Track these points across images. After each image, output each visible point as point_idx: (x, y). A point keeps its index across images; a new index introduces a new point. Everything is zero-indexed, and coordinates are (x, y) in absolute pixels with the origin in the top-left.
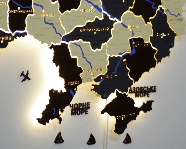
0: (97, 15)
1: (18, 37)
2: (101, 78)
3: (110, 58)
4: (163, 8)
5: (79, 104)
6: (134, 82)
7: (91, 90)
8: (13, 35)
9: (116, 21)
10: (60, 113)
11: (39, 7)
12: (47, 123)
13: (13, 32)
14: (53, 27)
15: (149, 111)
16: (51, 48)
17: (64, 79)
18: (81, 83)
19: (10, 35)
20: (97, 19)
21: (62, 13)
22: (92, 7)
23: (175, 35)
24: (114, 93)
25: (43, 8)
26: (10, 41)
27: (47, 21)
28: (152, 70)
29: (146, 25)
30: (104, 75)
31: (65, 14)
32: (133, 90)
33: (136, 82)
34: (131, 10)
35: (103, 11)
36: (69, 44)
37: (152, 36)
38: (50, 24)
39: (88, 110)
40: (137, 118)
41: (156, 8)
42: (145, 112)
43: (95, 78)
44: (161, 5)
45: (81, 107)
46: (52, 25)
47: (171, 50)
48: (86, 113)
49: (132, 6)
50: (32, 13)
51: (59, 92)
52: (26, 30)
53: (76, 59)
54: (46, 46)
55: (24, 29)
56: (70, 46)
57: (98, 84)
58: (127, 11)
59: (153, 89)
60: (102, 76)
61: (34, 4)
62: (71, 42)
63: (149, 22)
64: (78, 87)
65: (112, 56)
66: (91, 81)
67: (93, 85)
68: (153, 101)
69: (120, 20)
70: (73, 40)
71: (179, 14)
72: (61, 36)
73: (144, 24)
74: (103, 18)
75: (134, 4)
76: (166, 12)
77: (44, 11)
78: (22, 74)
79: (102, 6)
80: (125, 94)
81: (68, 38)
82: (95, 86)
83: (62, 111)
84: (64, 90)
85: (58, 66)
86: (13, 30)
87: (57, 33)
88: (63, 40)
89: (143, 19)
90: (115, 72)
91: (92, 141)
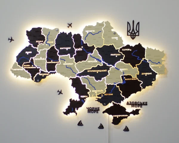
0: (98, 64)
1: (51, 74)
2: (102, 95)
3: (107, 85)
4: (146, 59)
5: (93, 108)
6: (126, 98)
7: (96, 101)
8: (49, 73)
9: (111, 67)
10: (76, 110)
11: (63, 60)
12: (68, 114)
13: (49, 71)
14: (71, 69)
15: (137, 115)
16: (70, 79)
17: (79, 94)
18: (88, 96)
19: (47, 73)
20: (98, 65)
21: (77, 63)
22: (95, 60)
23: (157, 74)
24: (111, 103)
25: (65, 61)
26: (47, 76)
27: (67, 67)
28: (138, 93)
29: (133, 69)
30: (104, 93)
31: (78, 63)
32: (129, 103)
33: (127, 98)
34: (122, 61)
35: (102, 62)
36: (80, 78)
37: (138, 74)
38: (69, 68)
39: (99, 111)
40: (128, 118)
41: (140, 59)
42: (134, 115)
43: (98, 95)
44: (145, 57)
45: (94, 109)
46: (70, 69)
47: (153, 82)
48: (97, 113)
49: (122, 59)
50: (59, 63)
51: (75, 100)
52: (56, 71)
53: (85, 85)
54: (67, 78)
55: (54, 70)
56: (81, 78)
57: (100, 98)
58: (119, 62)
59: (145, 103)
60: (102, 94)
61: (60, 59)
62: (82, 76)
63: (136, 67)
64: (86, 98)
65: (108, 84)
66: (95, 96)
67: (96, 98)
68: (140, 110)
69: (114, 66)
70: (83, 76)
71: (159, 62)
72: (76, 74)
73: (132, 68)
74: (102, 65)
75: (124, 58)
76: (148, 61)
77: (65, 62)
78: (58, 91)
79: (102, 59)
80: (119, 104)
81: (80, 75)
82: (98, 99)
83: (77, 109)
84: (78, 100)
85: (75, 88)
86: (49, 70)
87: (73, 72)
88: (77, 75)
89: (131, 66)
90: (111, 93)
91: (101, 127)
